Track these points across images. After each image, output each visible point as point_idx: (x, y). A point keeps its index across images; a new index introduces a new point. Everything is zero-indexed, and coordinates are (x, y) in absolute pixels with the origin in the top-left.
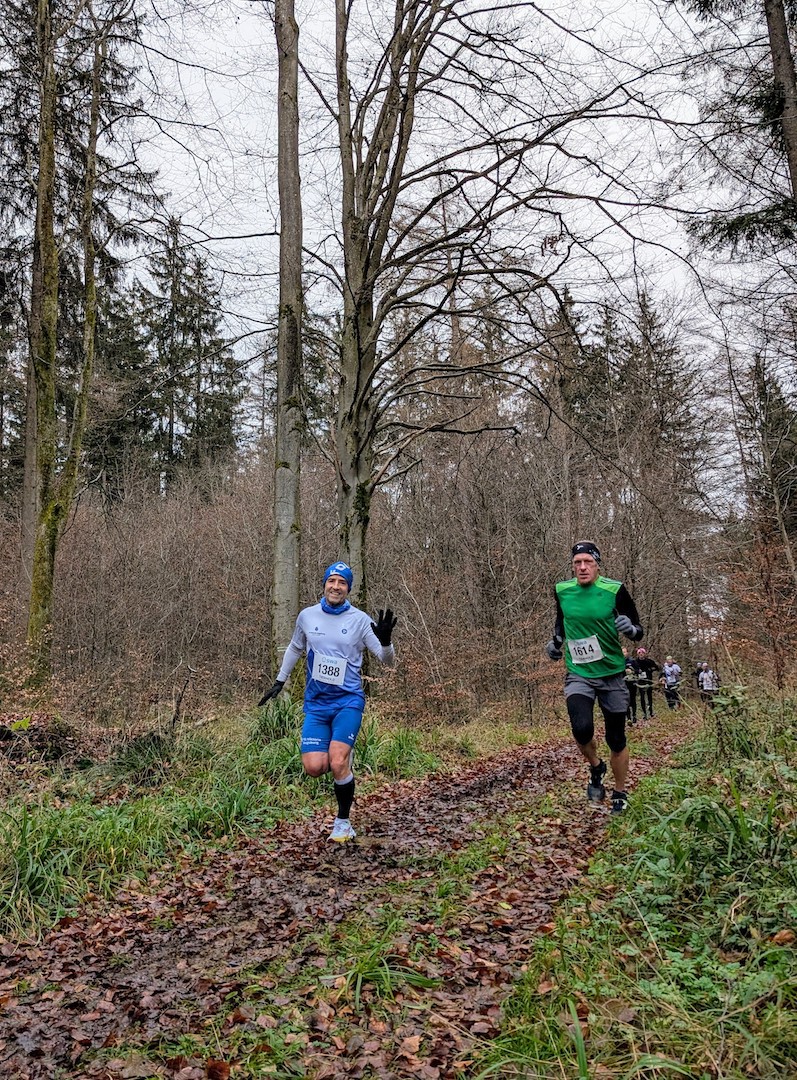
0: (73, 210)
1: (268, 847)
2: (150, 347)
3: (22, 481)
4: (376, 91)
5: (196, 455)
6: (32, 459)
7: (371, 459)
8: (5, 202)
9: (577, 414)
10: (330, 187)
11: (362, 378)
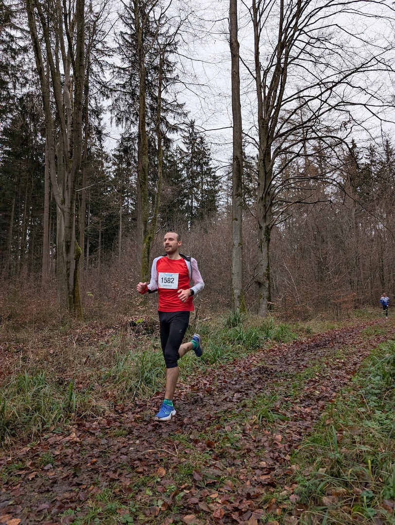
0: (153, 120)
1: (230, 368)
2: (183, 172)
3: (135, 226)
4: (271, 66)
5: (202, 214)
6: (140, 218)
7: (271, 215)
8: (127, 119)
9: (358, 192)
10: (252, 107)
11: (267, 183)
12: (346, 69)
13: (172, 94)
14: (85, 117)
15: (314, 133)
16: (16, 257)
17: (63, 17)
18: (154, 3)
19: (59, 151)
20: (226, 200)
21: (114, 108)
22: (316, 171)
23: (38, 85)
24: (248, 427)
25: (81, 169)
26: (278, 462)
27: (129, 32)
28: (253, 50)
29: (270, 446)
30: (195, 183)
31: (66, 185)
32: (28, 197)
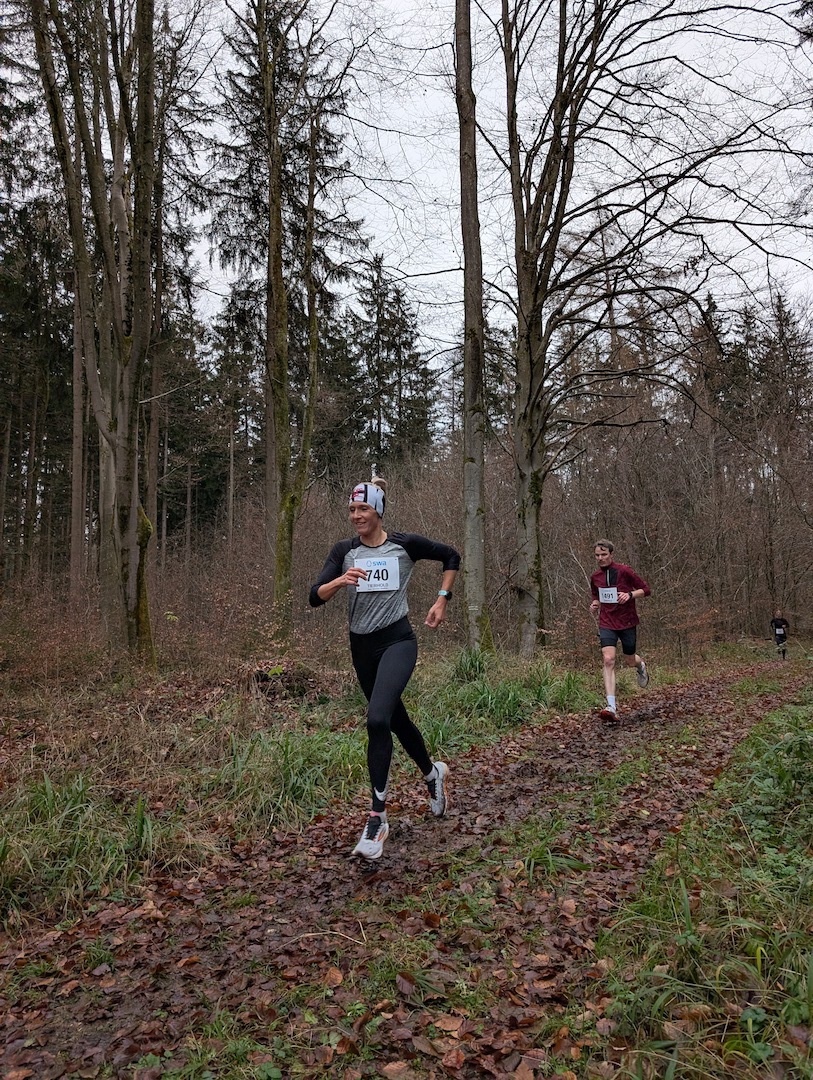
0: (298, 256)
1: (465, 766)
2: (361, 363)
3: (263, 475)
4: (542, 142)
5: (400, 450)
6: (272, 458)
7: (543, 450)
8: (243, 253)
9: (721, 402)
10: (503, 228)
11: (534, 384)
12: (697, 149)
13: (336, 200)
14: (157, 250)
15: (630, 281)
16: (15, 539)
17: (109, 42)
18: (296, 12)
19: (103, 318)
20: (450, 421)
21: (215, 231)
22: (634, 359)
23: (58, 183)
24: (507, 884)
25: (148, 357)
26: (570, 953)
27: (246, 72)
28: (505, 109)
29: (552, 922)
30: (384, 384)
31: (118, 390)
32: (39, 416)
